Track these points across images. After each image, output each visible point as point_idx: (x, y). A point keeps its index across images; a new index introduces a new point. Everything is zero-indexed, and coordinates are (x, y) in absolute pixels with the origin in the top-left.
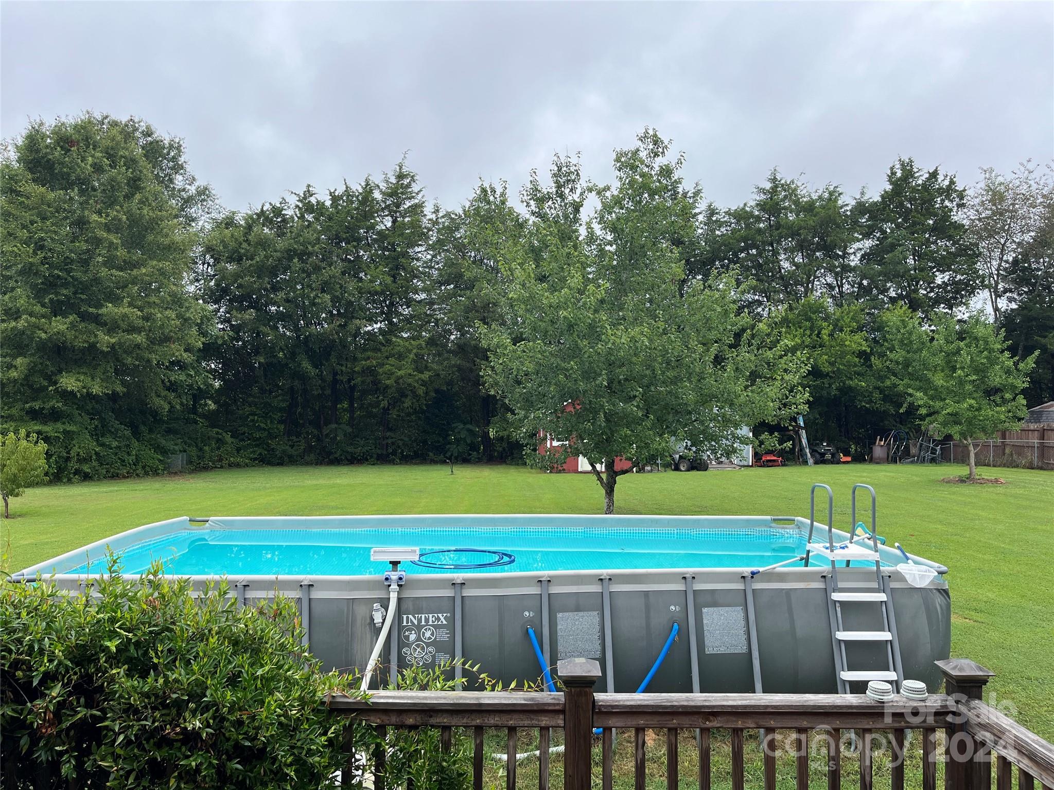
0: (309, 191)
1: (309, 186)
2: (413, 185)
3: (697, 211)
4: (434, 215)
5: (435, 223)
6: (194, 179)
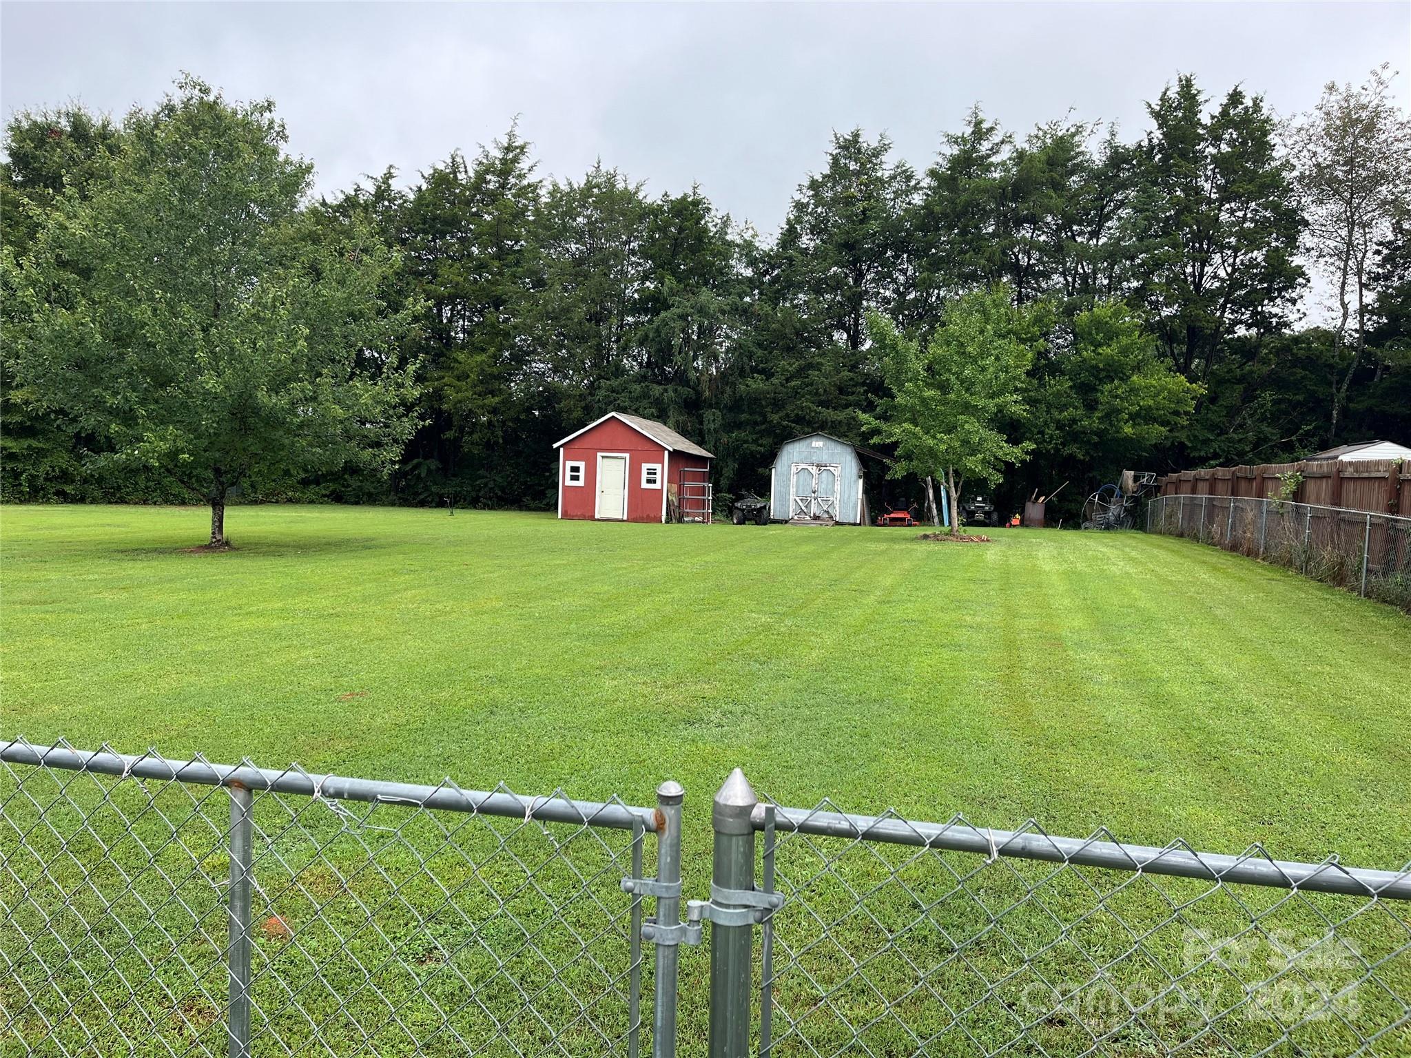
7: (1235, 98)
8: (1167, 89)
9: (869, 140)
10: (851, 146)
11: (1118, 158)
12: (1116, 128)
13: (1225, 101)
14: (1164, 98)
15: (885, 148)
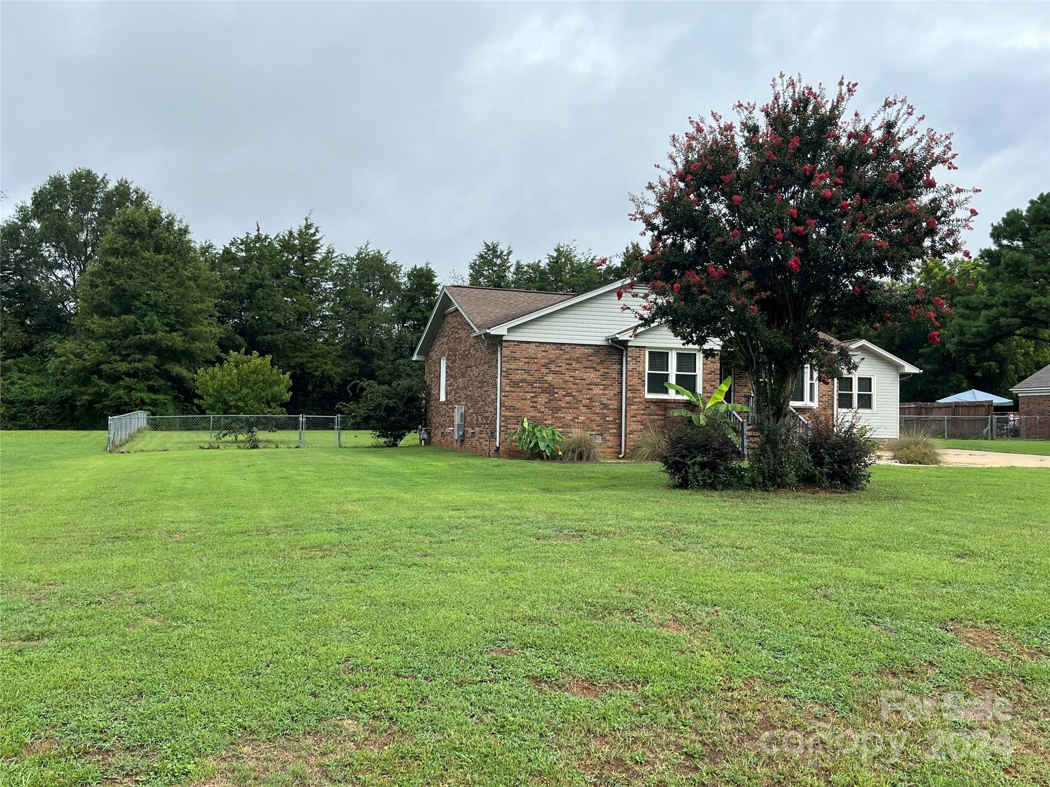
2: (317, 234)
3: (509, 264)
10: (492, 249)
15: (509, 253)
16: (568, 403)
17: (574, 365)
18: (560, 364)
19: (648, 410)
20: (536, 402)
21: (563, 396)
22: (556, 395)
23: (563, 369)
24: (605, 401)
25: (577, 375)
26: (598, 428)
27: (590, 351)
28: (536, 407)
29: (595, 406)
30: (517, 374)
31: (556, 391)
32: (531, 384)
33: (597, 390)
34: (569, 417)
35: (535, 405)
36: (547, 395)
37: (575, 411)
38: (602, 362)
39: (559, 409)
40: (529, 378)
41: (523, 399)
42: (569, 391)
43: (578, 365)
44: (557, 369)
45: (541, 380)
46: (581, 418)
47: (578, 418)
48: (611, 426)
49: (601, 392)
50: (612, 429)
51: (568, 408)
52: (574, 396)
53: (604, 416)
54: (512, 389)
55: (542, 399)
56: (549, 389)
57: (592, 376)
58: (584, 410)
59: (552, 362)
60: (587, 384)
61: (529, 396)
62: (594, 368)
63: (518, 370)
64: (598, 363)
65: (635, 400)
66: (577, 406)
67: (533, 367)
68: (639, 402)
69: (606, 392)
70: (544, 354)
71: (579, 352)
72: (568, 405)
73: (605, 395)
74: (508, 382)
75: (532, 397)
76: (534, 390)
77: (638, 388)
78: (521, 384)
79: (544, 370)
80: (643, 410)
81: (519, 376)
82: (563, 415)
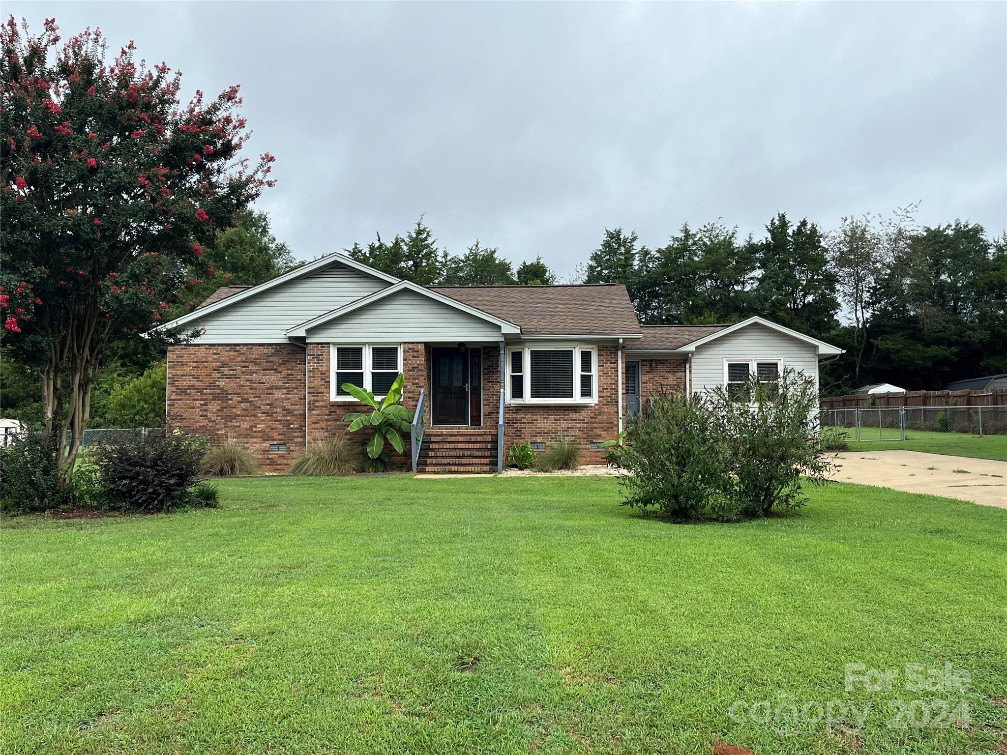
0: (356, 248)
1: (356, 244)
2: (429, 238)
3: (634, 252)
4: (443, 259)
5: (444, 265)
6: (274, 239)
7: (804, 223)
8: (773, 219)
9: (626, 234)
10: (615, 236)
11: (752, 249)
12: (752, 236)
13: (799, 224)
14: (773, 224)
15: (634, 239)
16: (244, 410)
17: (251, 367)
18: (235, 367)
19: (334, 416)
20: (207, 410)
21: (238, 402)
22: (230, 402)
23: (238, 373)
24: (289, 407)
25: (254, 379)
26: (280, 437)
27: (271, 350)
28: (206, 416)
29: (276, 413)
30: (184, 381)
31: (229, 397)
32: (200, 390)
33: (278, 394)
34: (246, 425)
35: (205, 413)
36: (219, 402)
37: (252, 418)
38: (284, 363)
39: (234, 417)
40: (197, 384)
41: (191, 408)
42: (245, 397)
43: (257, 367)
44: (231, 372)
45: (212, 386)
46: (260, 427)
47: (256, 427)
48: (296, 434)
49: (283, 396)
50: (298, 437)
51: (244, 416)
52: (251, 402)
53: (287, 424)
54: (179, 397)
55: (214, 407)
56: (222, 396)
57: (272, 378)
58: (263, 417)
59: (224, 365)
60: (267, 388)
61: (198, 403)
62: (276, 369)
63: (186, 376)
64: (280, 364)
65: (317, 404)
66: (254, 413)
67: (204, 371)
68: (322, 406)
69: (289, 396)
70: (215, 357)
71: (256, 353)
72: (244, 413)
73: (289, 399)
74: (174, 389)
75: (202, 405)
76: (204, 397)
77: (320, 390)
78: (188, 391)
79: (216, 375)
80: (328, 415)
81: (185, 383)
82: (238, 424)
